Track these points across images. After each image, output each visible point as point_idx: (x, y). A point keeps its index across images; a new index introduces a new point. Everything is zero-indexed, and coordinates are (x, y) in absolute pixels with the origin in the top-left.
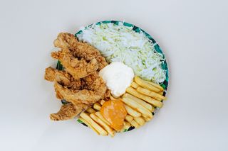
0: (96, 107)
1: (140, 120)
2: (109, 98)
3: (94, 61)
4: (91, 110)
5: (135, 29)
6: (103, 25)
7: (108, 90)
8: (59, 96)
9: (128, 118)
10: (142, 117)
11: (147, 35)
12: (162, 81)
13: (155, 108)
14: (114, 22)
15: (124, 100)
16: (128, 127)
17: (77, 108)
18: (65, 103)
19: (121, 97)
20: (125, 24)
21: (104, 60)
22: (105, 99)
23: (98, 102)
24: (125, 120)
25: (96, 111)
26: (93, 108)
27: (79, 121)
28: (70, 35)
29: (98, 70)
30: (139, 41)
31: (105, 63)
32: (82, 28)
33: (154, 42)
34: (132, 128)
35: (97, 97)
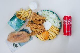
0: (41, 33)
1: (52, 38)
2: (44, 31)
3: (42, 21)
4: (39, 34)
5: (53, 13)
6: (45, 11)
7: (44, 29)
8: (31, 29)
9: (49, 37)
10: (53, 37)
11: (56, 15)
12: (59, 27)
13: (57, 34)
14: (48, 10)
15: (49, 32)
16: (49, 39)
17: (36, 33)
18: (32, 31)
19: (48, 31)
20: (51, 11)
21: (44, 20)
22: (43, 31)
23: (42, 32)
24: (48, 37)
25: (41, 34)
26: (40, 33)
27: (36, 36)
28: (35, 13)
29: (42, 23)
30: (54, 16)
31: (44, 21)
32: (39, 11)
33: (58, 17)
34: (50, 39)
35: (41, 30)
